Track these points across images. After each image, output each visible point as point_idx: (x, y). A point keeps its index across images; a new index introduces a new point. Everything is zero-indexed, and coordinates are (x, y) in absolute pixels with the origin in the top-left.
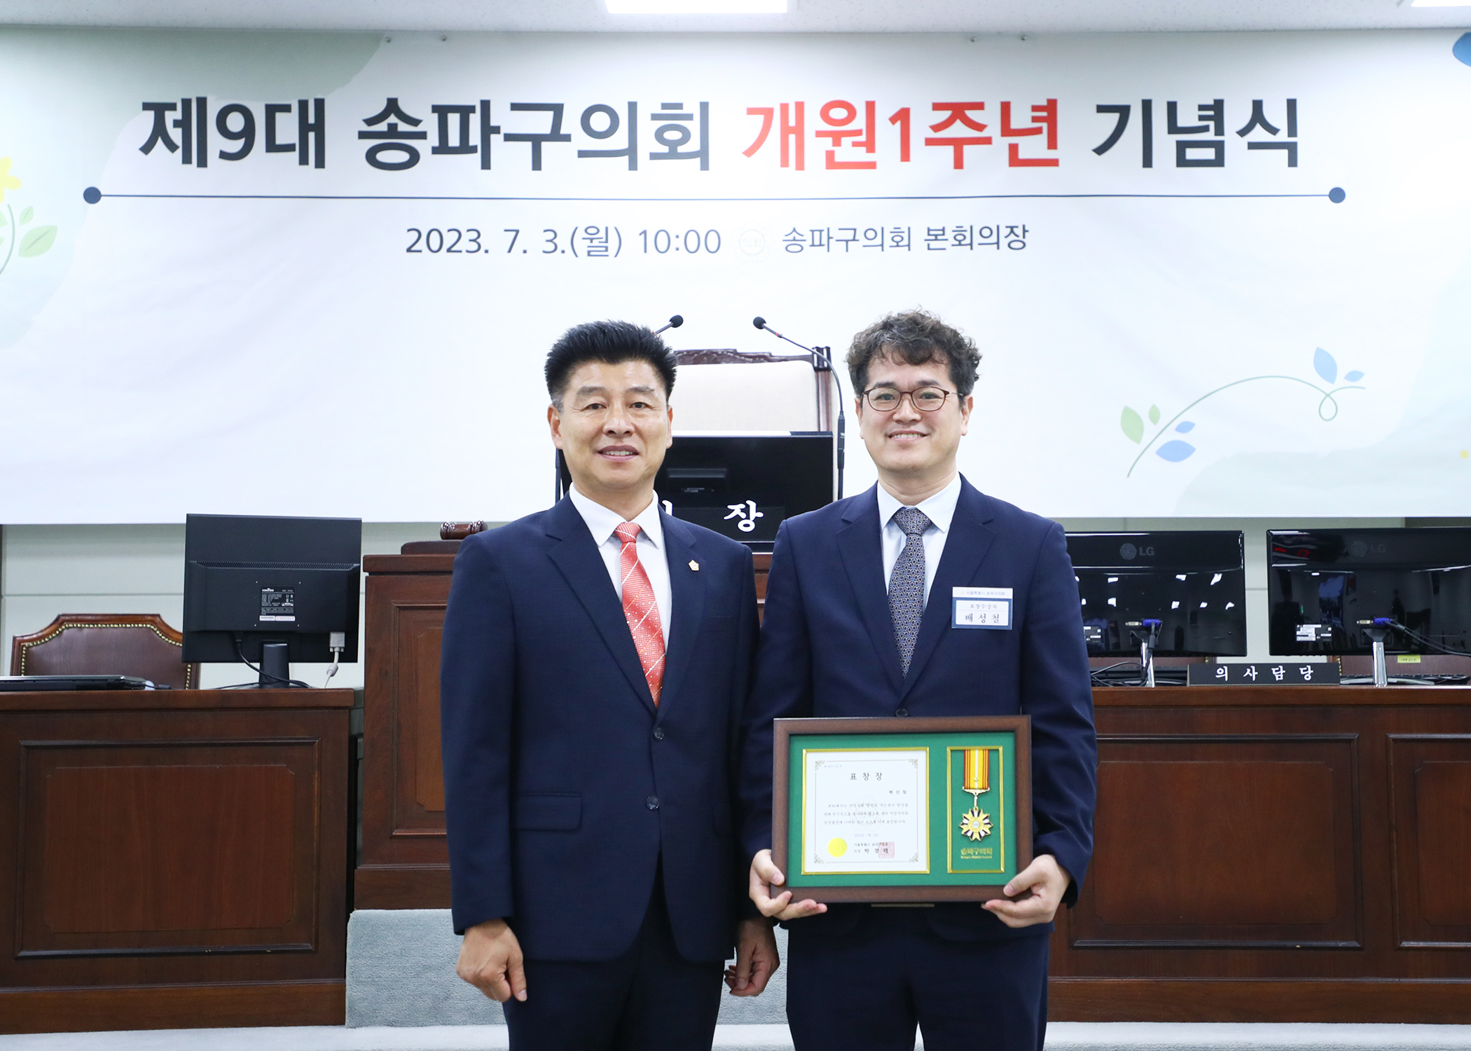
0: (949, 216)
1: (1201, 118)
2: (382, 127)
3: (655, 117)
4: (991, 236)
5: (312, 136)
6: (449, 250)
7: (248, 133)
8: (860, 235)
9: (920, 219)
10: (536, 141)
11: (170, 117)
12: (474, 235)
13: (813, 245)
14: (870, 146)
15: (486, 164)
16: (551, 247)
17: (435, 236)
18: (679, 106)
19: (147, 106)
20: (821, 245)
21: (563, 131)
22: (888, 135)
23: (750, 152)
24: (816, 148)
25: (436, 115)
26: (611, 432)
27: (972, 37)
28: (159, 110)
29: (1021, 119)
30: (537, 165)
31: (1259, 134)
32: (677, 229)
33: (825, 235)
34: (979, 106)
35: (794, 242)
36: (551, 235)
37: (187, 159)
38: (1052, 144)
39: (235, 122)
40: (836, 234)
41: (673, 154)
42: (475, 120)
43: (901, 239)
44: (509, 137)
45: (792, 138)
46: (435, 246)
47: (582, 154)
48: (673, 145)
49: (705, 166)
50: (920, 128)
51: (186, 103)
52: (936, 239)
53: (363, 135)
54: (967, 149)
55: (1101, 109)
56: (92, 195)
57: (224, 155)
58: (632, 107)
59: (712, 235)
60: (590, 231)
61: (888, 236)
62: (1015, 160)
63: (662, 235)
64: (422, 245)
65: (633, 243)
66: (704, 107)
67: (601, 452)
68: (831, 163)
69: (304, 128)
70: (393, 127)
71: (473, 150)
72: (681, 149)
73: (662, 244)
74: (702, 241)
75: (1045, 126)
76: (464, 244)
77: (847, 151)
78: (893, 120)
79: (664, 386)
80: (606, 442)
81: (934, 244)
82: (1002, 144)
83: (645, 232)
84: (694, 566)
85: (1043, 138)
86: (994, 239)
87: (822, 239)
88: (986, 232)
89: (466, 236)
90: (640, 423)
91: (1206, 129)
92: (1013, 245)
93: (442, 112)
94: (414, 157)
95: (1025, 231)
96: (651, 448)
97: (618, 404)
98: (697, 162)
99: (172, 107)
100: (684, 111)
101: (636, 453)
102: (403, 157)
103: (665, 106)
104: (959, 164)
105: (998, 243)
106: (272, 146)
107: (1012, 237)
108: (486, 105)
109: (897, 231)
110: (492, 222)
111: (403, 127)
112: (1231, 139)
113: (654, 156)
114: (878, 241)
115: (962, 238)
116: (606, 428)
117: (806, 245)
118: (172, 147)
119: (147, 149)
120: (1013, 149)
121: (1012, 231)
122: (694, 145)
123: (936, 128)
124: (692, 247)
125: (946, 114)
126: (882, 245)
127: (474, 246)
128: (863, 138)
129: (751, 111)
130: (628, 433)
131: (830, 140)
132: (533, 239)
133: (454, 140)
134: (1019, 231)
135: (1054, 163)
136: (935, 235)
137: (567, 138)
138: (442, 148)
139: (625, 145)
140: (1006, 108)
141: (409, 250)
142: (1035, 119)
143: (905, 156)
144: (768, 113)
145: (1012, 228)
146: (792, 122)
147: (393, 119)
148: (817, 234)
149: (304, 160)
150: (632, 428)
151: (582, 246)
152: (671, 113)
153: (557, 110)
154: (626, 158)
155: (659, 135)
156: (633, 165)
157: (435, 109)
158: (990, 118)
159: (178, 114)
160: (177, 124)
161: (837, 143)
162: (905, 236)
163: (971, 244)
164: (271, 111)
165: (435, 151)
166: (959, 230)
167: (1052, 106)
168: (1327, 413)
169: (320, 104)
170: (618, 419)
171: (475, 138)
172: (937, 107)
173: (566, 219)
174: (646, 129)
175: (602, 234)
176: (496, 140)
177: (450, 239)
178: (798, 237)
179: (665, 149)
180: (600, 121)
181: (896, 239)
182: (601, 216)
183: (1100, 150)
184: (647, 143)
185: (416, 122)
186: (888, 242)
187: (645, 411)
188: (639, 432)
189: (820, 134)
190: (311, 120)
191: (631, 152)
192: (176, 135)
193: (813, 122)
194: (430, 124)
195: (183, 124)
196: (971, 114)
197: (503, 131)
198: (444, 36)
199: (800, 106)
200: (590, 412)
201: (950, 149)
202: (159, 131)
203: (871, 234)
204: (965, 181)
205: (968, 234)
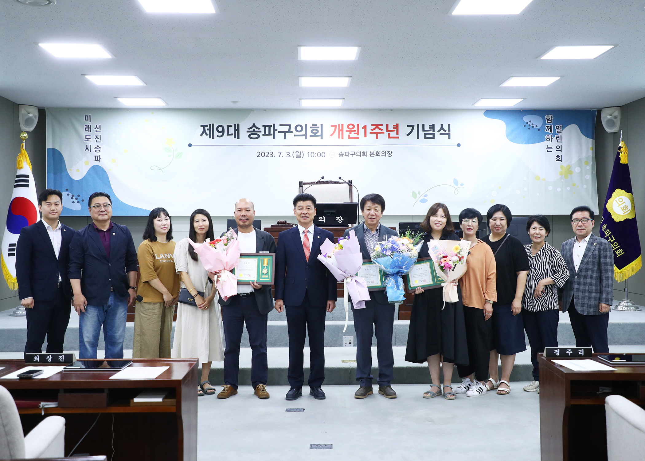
0: (375, 149)
1: (430, 128)
2: (252, 130)
3: (311, 127)
4: (384, 153)
5: (237, 132)
6: (266, 157)
7: (223, 131)
8: (355, 153)
9: (369, 150)
10: (285, 133)
11: (206, 128)
12: (272, 153)
13: (345, 155)
14: (358, 134)
15: (274, 138)
16: (288, 156)
17: (263, 153)
18: (316, 125)
19: (201, 126)
20: (347, 155)
21: (291, 131)
22: (362, 131)
23: (331, 135)
24: (346, 134)
25: (263, 127)
26: (303, 214)
27: (380, 110)
28: (204, 126)
29: (391, 128)
30: (285, 138)
31: (442, 132)
32: (316, 152)
33: (348, 153)
34: (382, 125)
35: (341, 155)
36: (288, 153)
37: (210, 137)
38: (397, 133)
39: (220, 129)
40: (350, 153)
41: (315, 136)
42: (272, 128)
43: (364, 154)
44: (279, 132)
45: (341, 132)
46: (263, 156)
47: (295, 136)
48: (315, 133)
49: (322, 138)
50: (369, 130)
51: (210, 125)
52: (372, 154)
53: (248, 132)
54: (379, 134)
55: (408, 126)
56: (190, 145)
57: (218, 136)
58: (306, 125)
59: (323, 153)
60: (297, 152)
61: (362, 154)
62: (389, 137)
63: (312, 153)
64: (260, 155)
65: (306, 155)
66: (322, 125)
67: (302, 217)
68: (349, 137)
69: (235, 130)
70: (254, 130)
71: (271, 135)
72: (317, 134)
73: (313, 156)
74: (321, 155)
75: (396, 129)
76: (269, 155)
77: (353, 135)
78: (363, 128)
79: (314, 205)
80: (302, 215)
81: (372, 155)
82: (386, 133)
83: (309, 153)
84: (319, 237)
85: (395, 132)
86: (385, 154)
87: (347, 154)
88: (383, 153)
89: (270, 153)
90: (309, 212)
91: (431, 130)
92: (389, 156)
93: (265, 126)
94: (259, 136)
95: (391, 153)
96: (311, 216)
97: (305, 209)
98: (320, 137)
99: (207, 126)
100: (317, 126)
101: (308, 217)
102: (256, 136)
103: (313, 125)
104: (377, 138)
105: (386, 155)
106: (228, 134)
107: (389, 154)
108: (274, 125)
109: (364, 152)
110: (275, 150)
111: (256, 130)
112: (436, 132)
113: (311, 136)
114: (359, 154)
115: (378, 154)
116: (303, 213)
117: (344, 155)
118: (207, 134)
119: (201, 135)
120: (389, 134)
121: (389, 153)
122: (319, 133)
123: (372, 130)
124: (319, 156)
125: (375, 127)
126: (360, 155)
127: (272, 156)
128: (356, 132)
129: (332, 126)
130: (306, 214)
131: (349, 132)
132: (284, 154)
133: (267, 133)
134: (390, 153)
135: (398, 138)
136: (372, 153)
137: (292, 132)
138: (265, 134)
139: (304, 134)
140: (387, 125)
141: (257, 157)
142: (394, 128)
143: (365, 136)
144: (335, 126)
145: (389, 152)
146: (341, 129)
147: (254, 128)
148: (346, 153)
149: (235, 137)
150: (307, 213)
151: (295, 156)
152: (314, 127)
153: (290, 126)
154: (305, 136)
155: (312, 131)
156: (306, 138)
157: (263, 126)
158: (384, 128)
159: (208, 128)
160: (208, 129)
161: (351, 133)
162: (365, 153)
163: (380, 155)
164: (228, 126)
165: (263, 135)
166: (377, 152)
167: (397, 125)
168: (456, 192)
169: (238, 125)
170: (304, 211)
171: (272, 132)
172: (372, 125)
173: (292, 150)
174: (309, 130)
175: (299, 153)
176: (276, 132)
177: (266, 154)
178: (342, 154)
179: (313, 134)
180: (299, 128)
181: (363, 154)
182: (299, 149)
183: (408, 135)
184: (309, 133)
185: (259, 129)
186: (362, 155)
187: (310, 210)
188: (308, 213)
189: (347, 131)
190: (237, 128)
191: (306, 135)
192: (208, 132)
193: (345, 128)
194: (262, 129)
195: (209, 129)
196: (380, 127)
197: (278, 131)
198: (265, 110)
199: (342, 125)
200: (300, 210)
201: (375, 134)
202: (204, 131)
203: (358, 153)
204: (379, 142)
205: (379, 153)
